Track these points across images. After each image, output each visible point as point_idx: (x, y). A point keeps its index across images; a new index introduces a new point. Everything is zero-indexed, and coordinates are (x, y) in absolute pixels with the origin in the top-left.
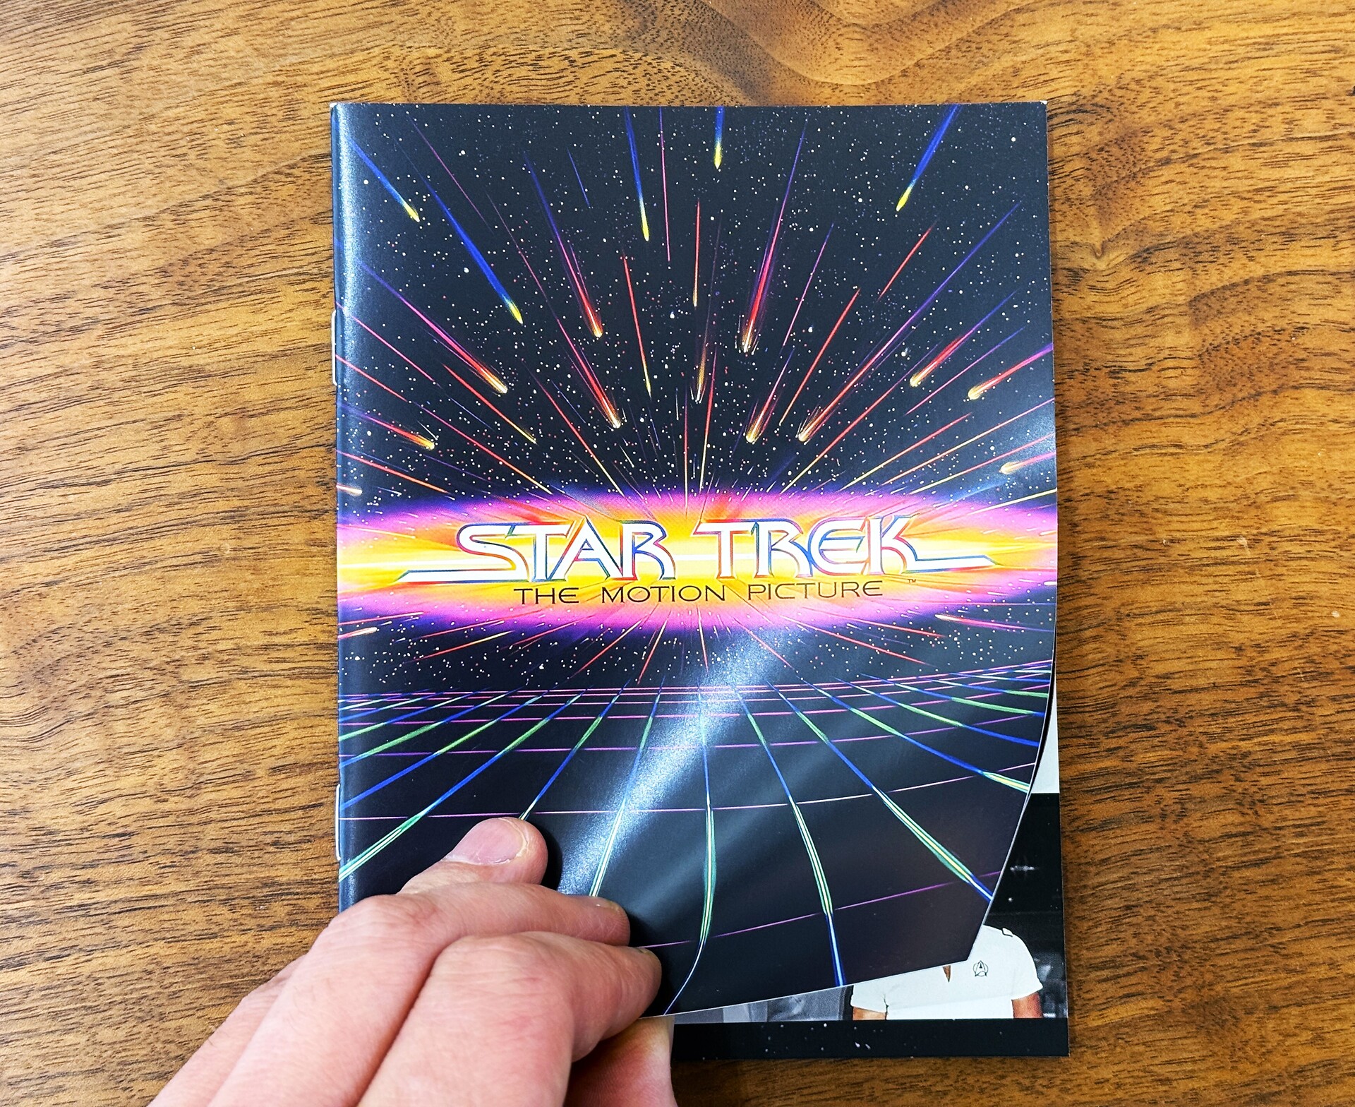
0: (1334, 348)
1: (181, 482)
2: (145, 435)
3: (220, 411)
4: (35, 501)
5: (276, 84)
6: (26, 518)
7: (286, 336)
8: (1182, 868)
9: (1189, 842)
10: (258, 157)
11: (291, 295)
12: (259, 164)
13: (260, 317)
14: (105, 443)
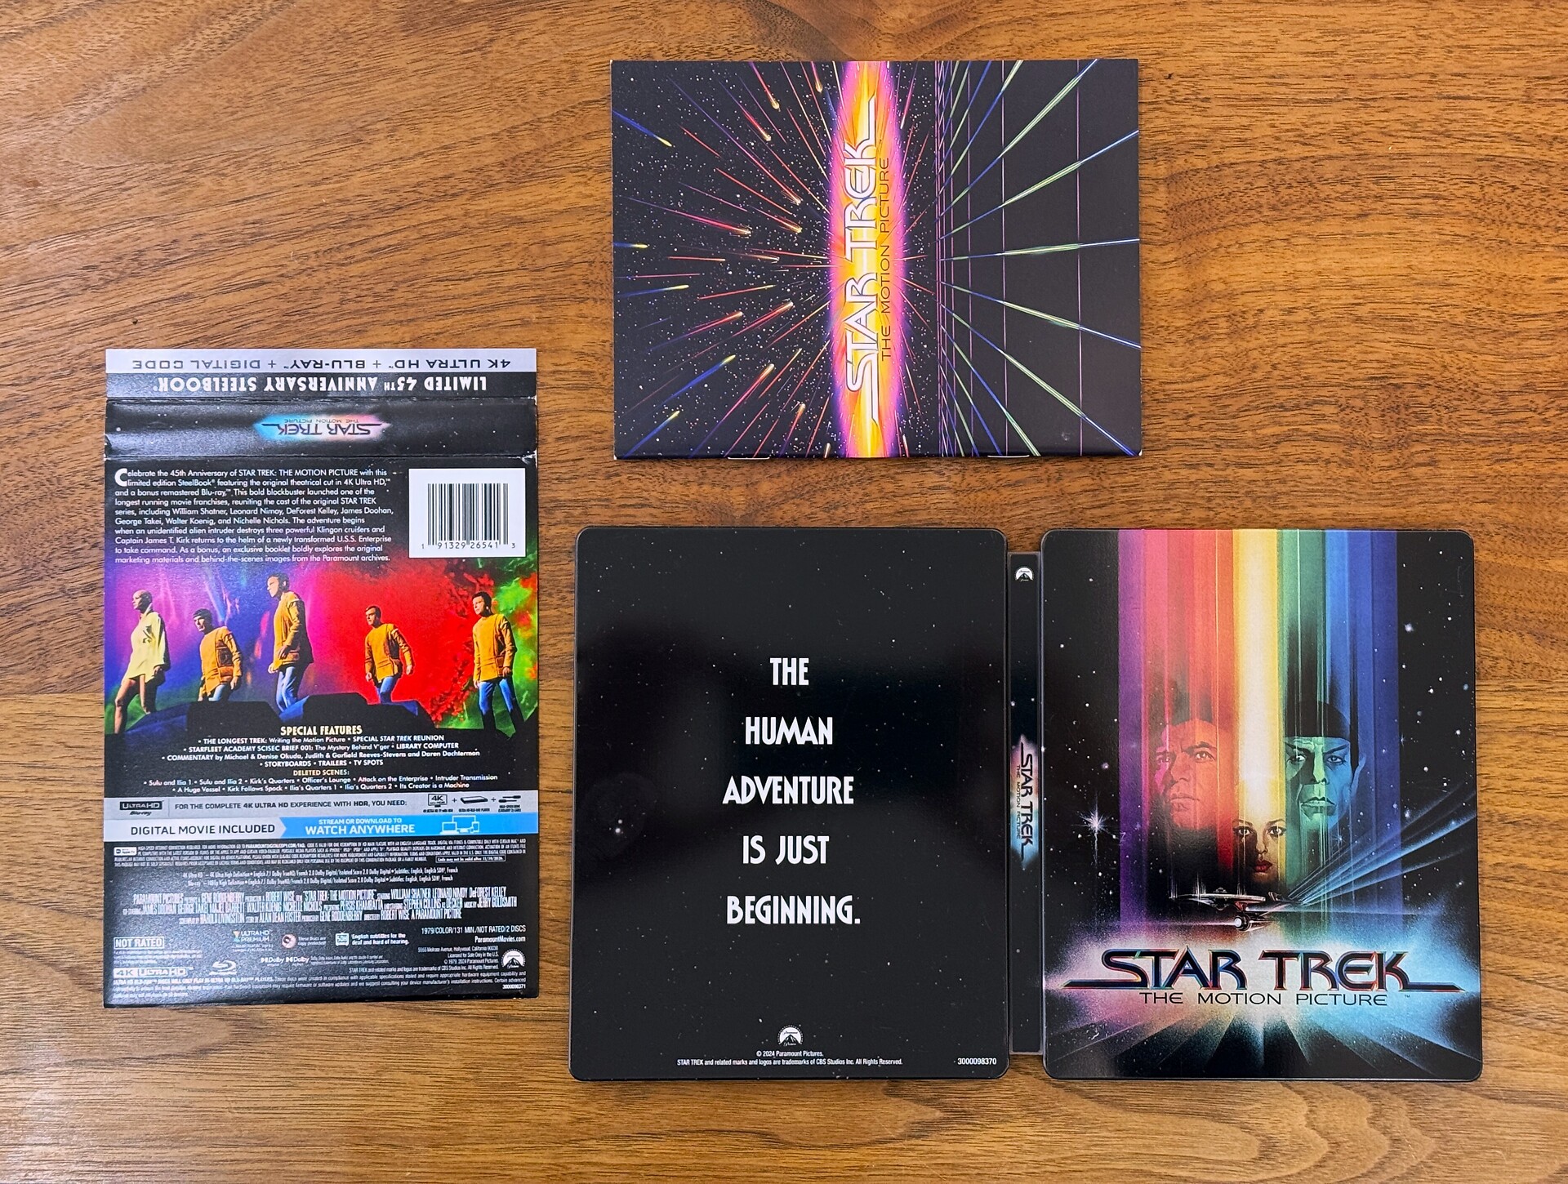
0: (1153, 221)
1: (509, 280)
2: (491, 254)
3: (531, 242)
4: (430, 289)
5: (565, 61)
6: (426, 297)
7: (568, 201)
8: (1058, 508)
9: (1063, 494)
10: (554, 102)
11: (571, 179)
12: (555, 106)
13: (554, 190)
14: (468, 258)
